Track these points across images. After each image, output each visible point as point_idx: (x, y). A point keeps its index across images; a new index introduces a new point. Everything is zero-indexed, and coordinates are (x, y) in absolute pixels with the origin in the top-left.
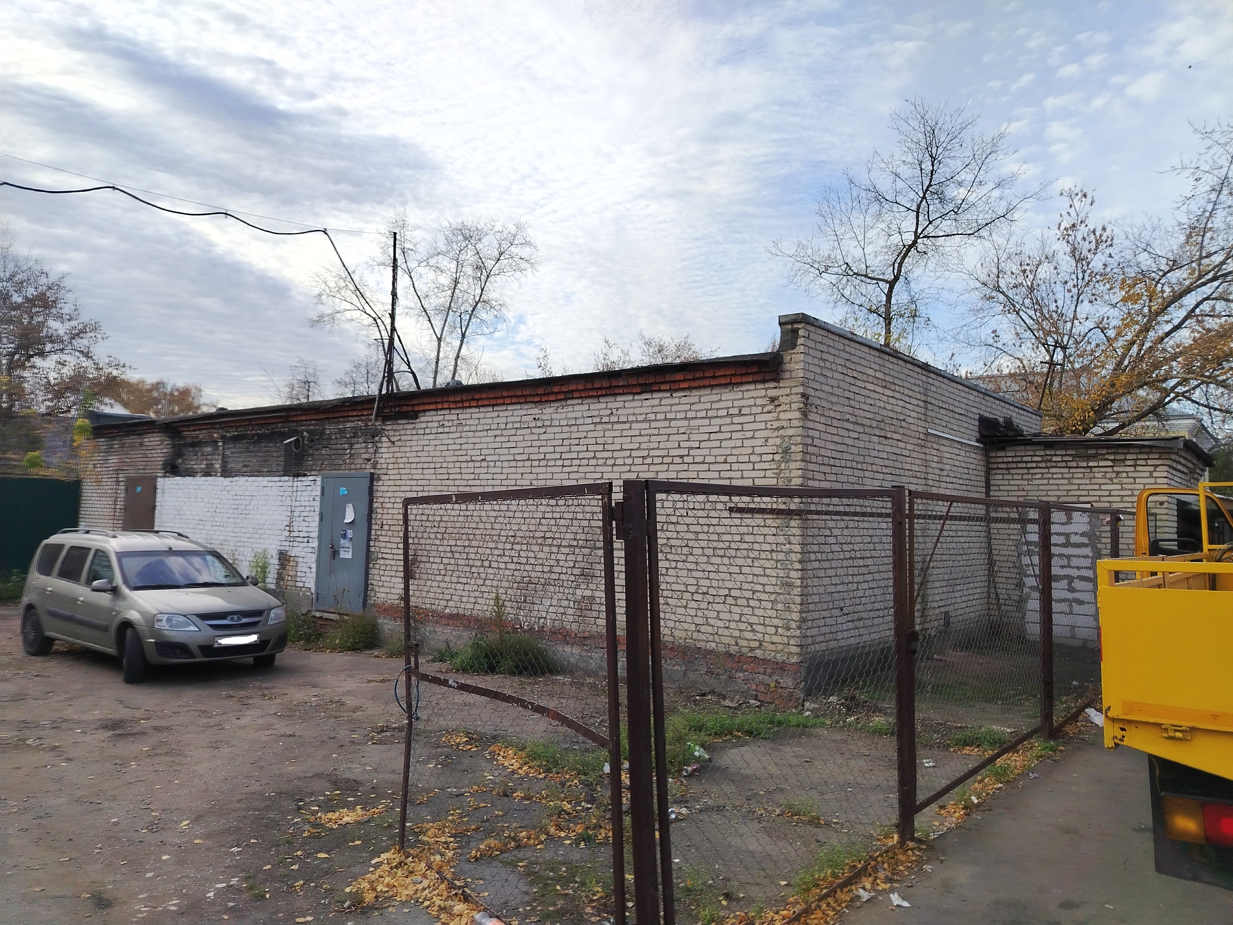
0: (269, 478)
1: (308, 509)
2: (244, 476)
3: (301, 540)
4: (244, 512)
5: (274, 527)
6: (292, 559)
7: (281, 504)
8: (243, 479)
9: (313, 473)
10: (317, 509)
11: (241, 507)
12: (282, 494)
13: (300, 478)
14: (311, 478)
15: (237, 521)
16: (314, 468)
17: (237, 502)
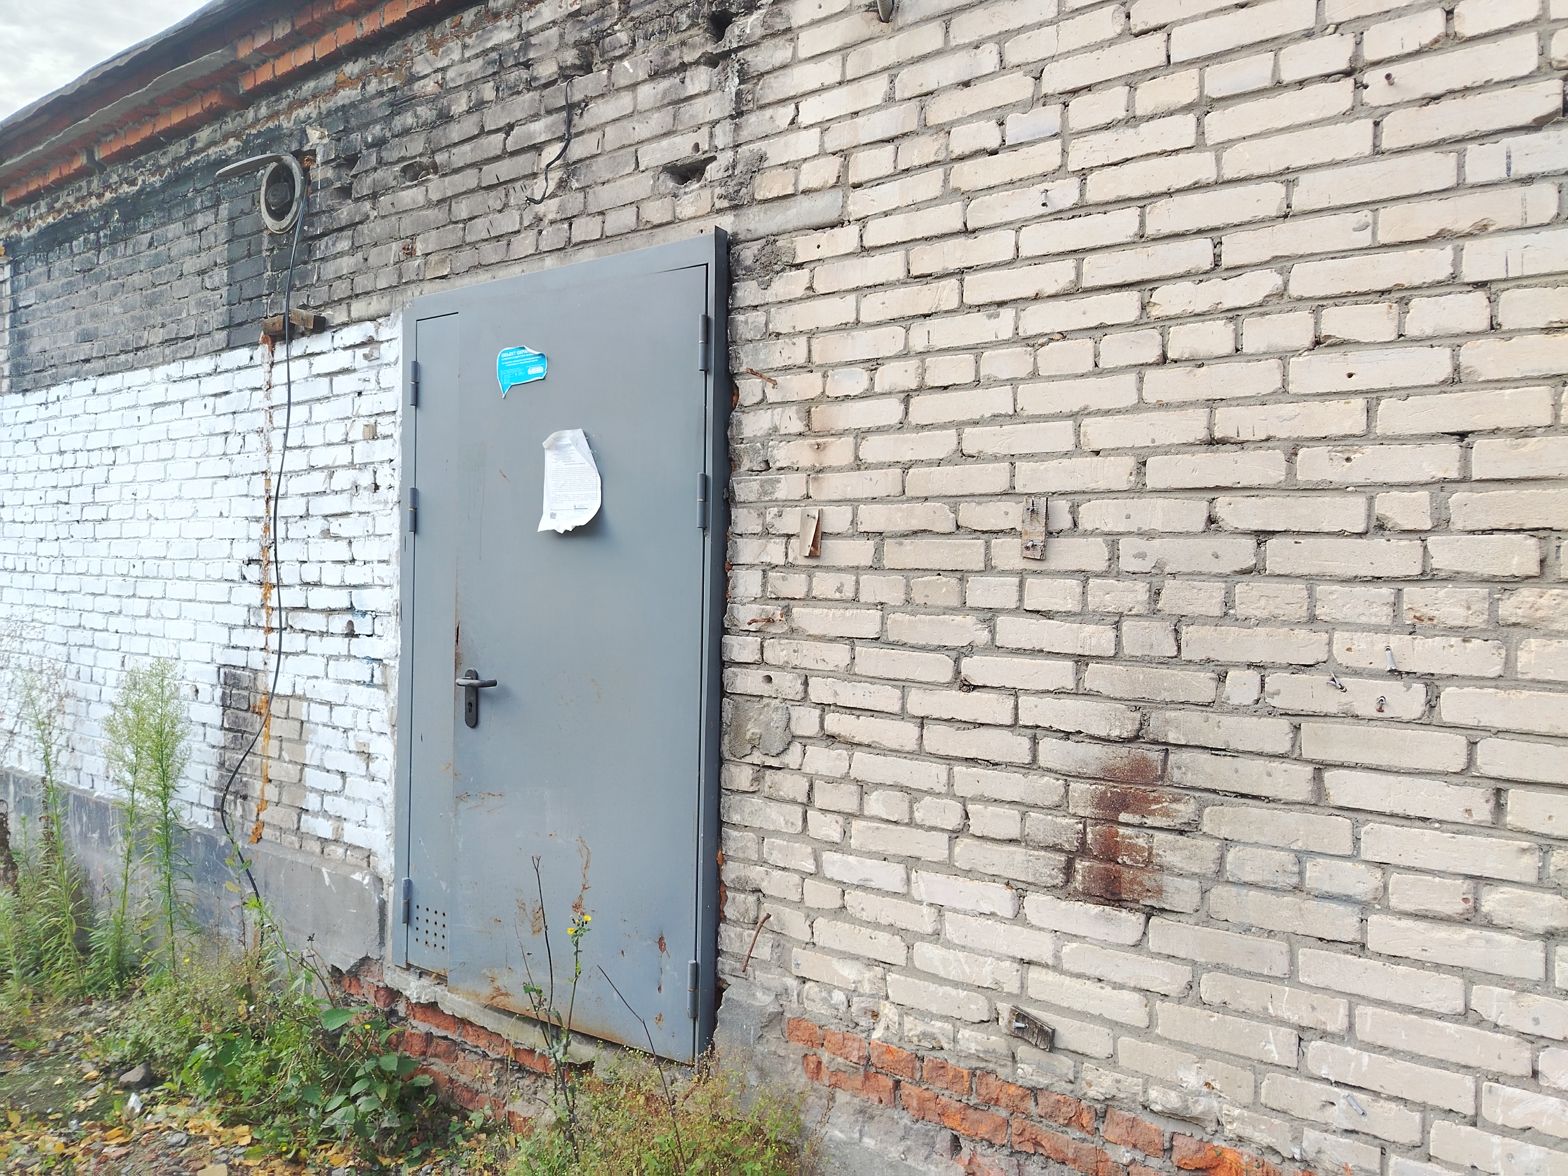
0: (174, 370)
1: (342, 479)
2: (81, 376)
3: (316, 622)
4: (91, 513)
5: (198, 570)
6: (277, 707)
7: (224, 468)
8: (82, 387)
9: (359, 308)
10: (389, 477)
11: (80, 496)
12: (225, 424)
13: (299, 346)
14: (353, 334)
15: (67, 548)
16: (362, 283)
17: (65, 479)
